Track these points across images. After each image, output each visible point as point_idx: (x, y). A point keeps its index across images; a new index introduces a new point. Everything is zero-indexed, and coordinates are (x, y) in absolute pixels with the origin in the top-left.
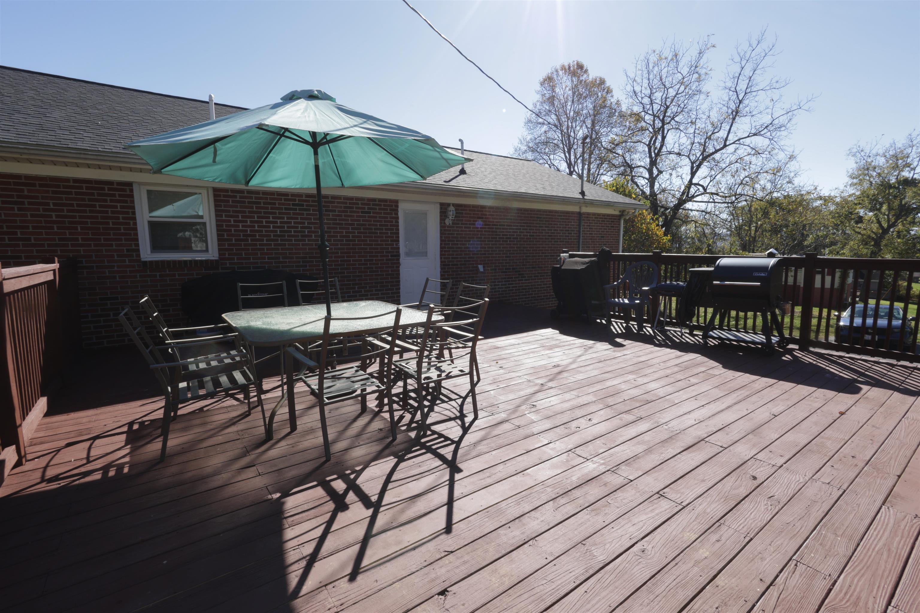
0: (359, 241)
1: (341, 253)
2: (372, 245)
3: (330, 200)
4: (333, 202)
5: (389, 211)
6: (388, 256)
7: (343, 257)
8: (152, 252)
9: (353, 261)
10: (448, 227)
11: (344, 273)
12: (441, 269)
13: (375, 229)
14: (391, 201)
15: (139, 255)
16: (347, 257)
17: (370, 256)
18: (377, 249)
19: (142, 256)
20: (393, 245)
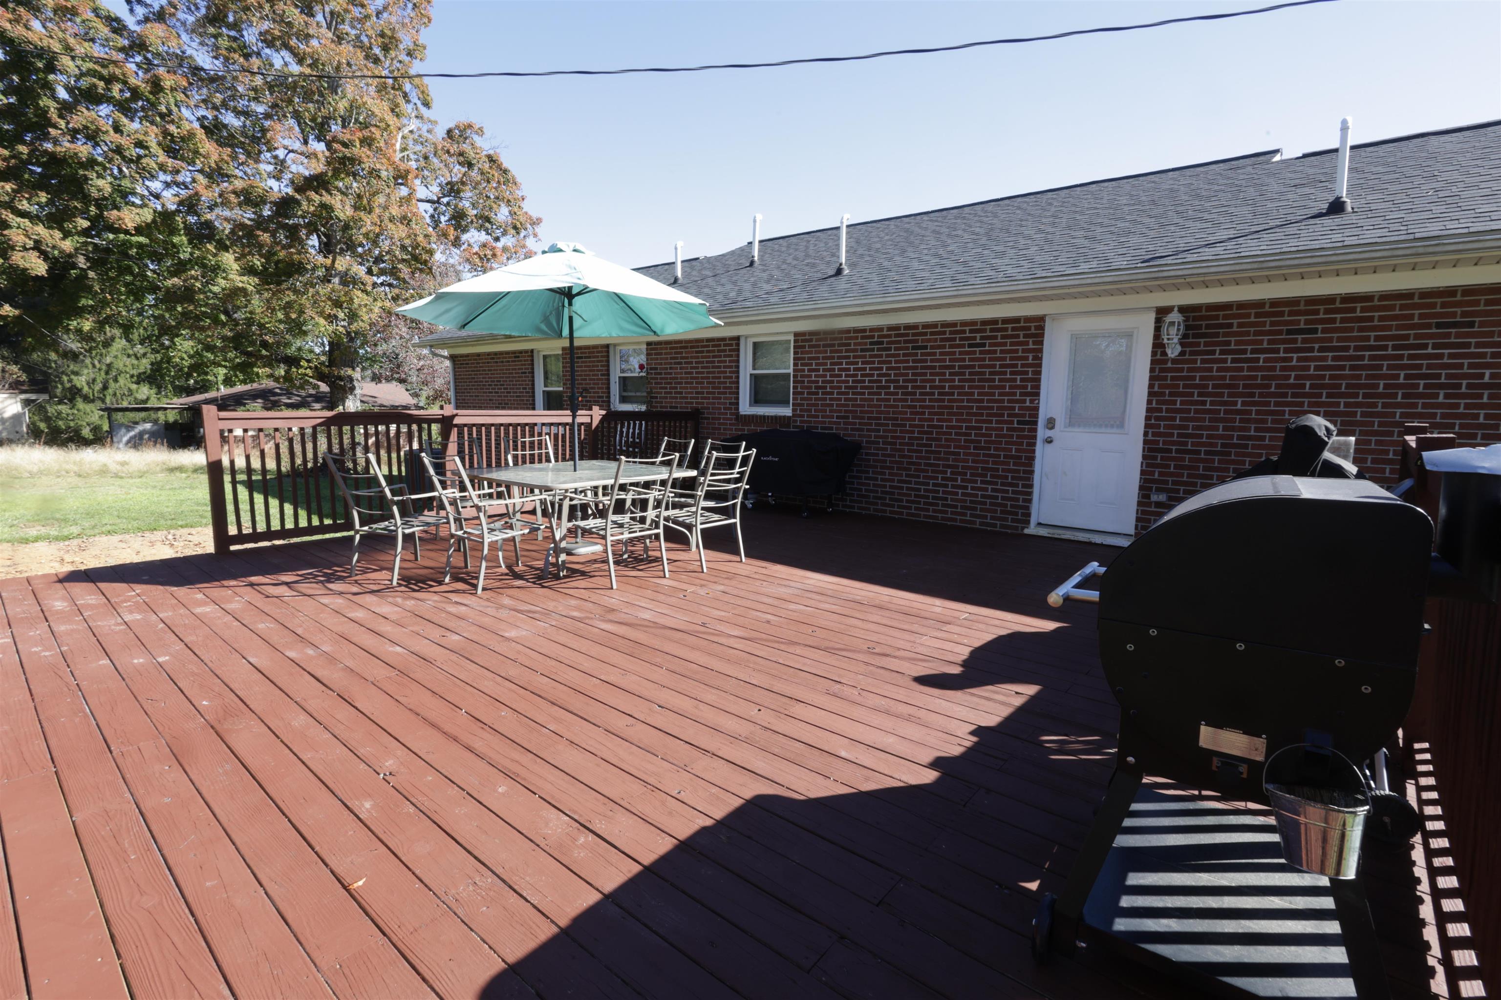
0: (959, 394)
1: (930, 413)
2: (982, 401)
3: (920, 330)
4: (925, 334)
5: (1022, 339)
6: (1012, 422)
7: (932, 420)
8: (750, 405)
9: (947, 427)
10: (1174, 361)
11: (931, 446)
12: (1144, 457)
13: (991, 373)
14: (1028, 319)
15: (738, 409)
16: (938, 420)
17: (977, 421)
18: (992, 408)
19: (740, 410)
20: (1024, 401)
